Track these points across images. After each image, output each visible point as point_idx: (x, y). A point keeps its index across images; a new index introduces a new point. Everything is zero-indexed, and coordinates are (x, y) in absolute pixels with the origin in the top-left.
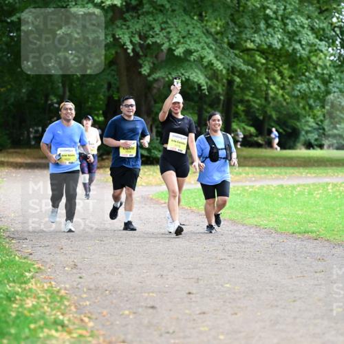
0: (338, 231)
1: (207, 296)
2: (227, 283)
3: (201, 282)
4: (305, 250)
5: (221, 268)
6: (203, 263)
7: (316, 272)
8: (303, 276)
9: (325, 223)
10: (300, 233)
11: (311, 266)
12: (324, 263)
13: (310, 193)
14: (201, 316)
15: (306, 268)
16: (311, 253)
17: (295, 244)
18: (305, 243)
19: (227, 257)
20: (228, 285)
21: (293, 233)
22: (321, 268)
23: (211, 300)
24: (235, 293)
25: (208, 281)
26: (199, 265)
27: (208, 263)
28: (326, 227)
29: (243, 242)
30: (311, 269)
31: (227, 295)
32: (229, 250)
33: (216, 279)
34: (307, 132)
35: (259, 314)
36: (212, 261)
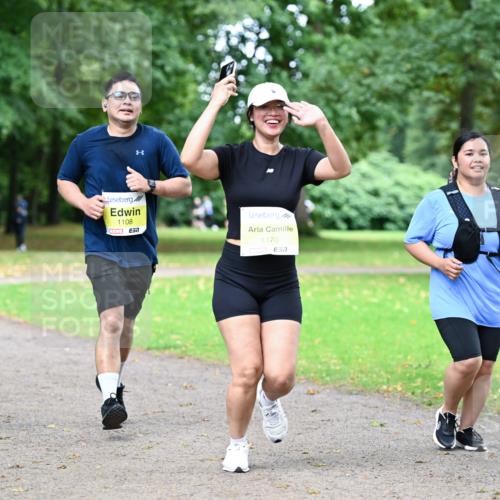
0: (213, 346)
1: (22, 442)
2: (52, 423)
3: (13, 422)
4: (165, 373)
5: (43, 400)
6: (17, 394)
7: (181, 406)
8: (163, 412)
9: (193, 335)
10: (158, 349)
11: (174, 397)
12: (193, 392)
13: (173, 291)
14: (14, 471)
15: (167, 400)
16: (173, 378)
17: (150, 364)
18: (165, 363)
19: (50, 385)
20: (53, 426)
21: (149, 349)
22: (187, 400)
23: (27, 447)
24: (62, 437)
25: (23, 419)
26: (11, 396)
27: (24, 394)
28: (195, 341)
29: (76, 363)
30: (174, 401)
31: (52, 439)
32: (54, 375)
33: (35, 416)
34: (169, 203)
35: (99, 467)
36: (30, 389)
